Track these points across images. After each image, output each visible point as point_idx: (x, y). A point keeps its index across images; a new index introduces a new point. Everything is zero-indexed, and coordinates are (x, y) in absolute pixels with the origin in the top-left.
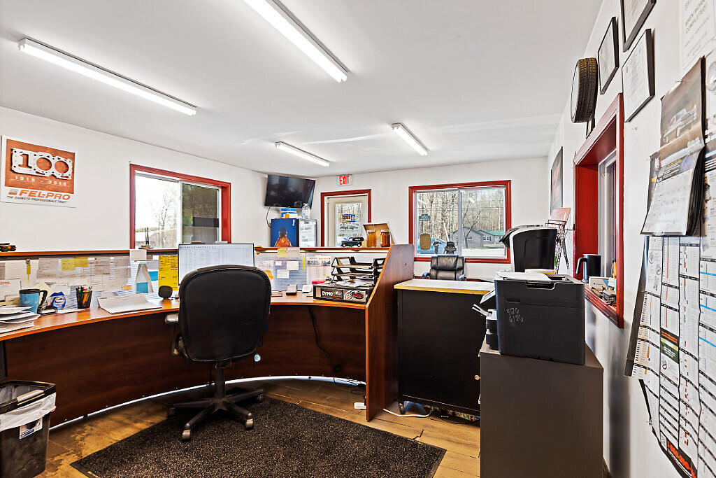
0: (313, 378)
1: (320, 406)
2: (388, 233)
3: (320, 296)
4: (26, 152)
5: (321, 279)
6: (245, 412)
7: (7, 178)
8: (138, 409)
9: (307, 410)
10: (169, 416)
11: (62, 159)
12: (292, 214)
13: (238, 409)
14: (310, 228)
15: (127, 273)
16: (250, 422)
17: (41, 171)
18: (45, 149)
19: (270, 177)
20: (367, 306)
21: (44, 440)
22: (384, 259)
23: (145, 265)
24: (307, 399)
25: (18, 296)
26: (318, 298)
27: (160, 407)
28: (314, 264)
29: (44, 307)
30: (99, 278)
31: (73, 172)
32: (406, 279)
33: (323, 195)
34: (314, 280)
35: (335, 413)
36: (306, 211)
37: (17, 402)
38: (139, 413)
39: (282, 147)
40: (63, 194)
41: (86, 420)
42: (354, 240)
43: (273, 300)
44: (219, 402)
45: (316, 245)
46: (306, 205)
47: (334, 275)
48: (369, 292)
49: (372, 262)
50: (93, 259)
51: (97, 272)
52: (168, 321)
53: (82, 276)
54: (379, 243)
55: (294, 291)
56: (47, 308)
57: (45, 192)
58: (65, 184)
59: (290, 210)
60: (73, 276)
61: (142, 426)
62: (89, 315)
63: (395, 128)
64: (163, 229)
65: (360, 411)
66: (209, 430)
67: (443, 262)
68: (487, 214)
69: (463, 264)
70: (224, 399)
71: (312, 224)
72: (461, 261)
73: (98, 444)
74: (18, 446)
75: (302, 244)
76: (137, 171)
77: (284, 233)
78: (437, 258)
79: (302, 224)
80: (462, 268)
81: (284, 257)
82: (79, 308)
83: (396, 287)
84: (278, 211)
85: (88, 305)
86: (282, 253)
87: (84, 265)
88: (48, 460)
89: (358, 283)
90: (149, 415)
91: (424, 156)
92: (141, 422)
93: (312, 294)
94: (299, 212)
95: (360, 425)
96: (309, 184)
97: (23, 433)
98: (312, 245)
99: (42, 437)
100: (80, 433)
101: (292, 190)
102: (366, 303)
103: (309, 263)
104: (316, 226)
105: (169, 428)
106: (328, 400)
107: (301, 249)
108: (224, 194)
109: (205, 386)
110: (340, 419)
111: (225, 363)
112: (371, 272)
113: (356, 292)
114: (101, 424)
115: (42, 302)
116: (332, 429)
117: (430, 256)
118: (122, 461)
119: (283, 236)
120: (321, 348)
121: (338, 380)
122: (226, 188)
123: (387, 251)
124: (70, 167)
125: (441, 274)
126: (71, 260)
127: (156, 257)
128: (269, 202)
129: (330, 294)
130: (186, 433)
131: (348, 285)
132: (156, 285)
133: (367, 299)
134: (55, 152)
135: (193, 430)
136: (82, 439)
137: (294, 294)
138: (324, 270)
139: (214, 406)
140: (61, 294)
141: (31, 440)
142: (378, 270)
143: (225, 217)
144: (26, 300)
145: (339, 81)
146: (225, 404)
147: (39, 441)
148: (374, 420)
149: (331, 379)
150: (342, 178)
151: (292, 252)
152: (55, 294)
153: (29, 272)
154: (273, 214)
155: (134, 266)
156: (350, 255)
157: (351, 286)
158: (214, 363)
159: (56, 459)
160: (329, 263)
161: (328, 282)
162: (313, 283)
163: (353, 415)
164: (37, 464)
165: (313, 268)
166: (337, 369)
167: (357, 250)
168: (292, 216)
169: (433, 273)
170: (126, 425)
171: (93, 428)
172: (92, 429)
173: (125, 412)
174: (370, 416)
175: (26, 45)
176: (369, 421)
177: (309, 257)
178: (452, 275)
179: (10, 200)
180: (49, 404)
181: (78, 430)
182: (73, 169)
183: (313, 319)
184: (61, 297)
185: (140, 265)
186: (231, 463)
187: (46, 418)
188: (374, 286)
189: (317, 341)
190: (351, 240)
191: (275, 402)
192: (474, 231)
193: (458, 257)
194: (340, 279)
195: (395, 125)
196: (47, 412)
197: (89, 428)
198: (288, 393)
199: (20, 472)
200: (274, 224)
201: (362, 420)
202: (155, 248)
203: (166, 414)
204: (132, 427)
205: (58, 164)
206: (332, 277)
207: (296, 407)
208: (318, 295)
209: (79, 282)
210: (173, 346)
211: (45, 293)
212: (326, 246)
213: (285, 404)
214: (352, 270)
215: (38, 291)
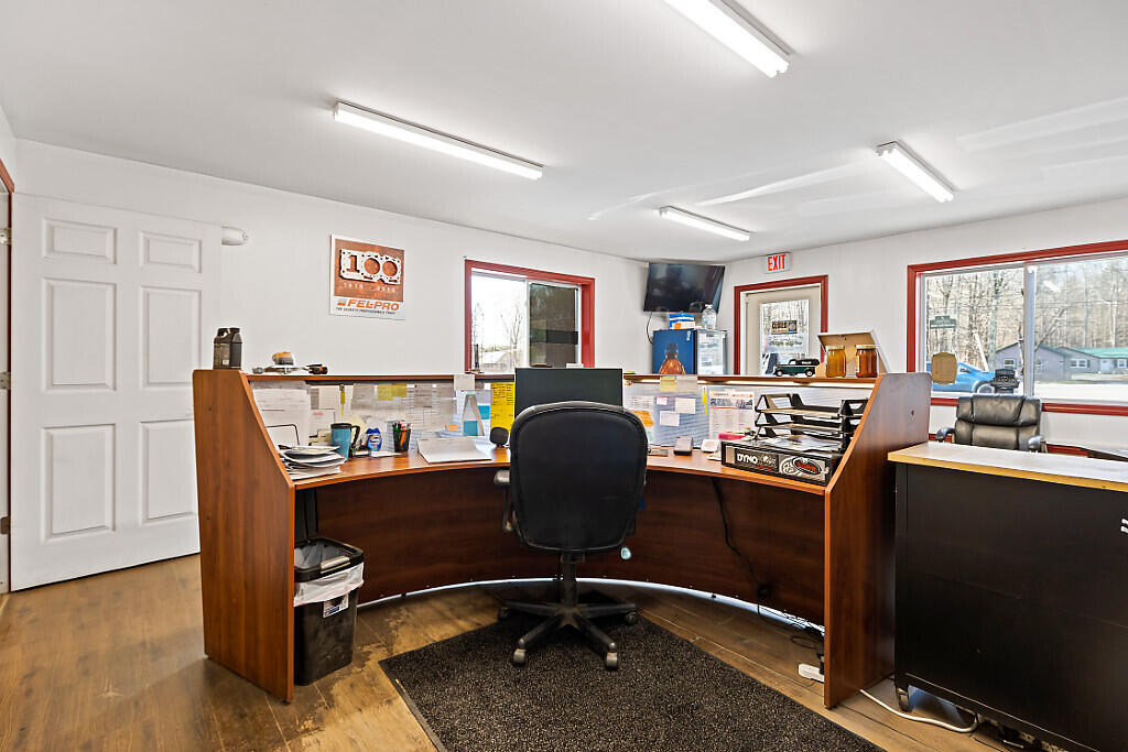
0: (720, 598)
1: (733, 654)
2: (873, 350)
3: (733, 462)
4: (354, 253)
5: (735, 431)
6: (606, 639)
7: (336, 285)
8: (463, 598)
9: (708, 657)
10: (500, 619)
11: (390, 259)
12: (686, 323)
13: (594, 630)
14: (715, 345)
15: (452, 406)
16: (612, 658)
17: (369, 275)
18: (372, 248)
19: (653, 266)
20: (828, 489)
21: (350, 623)
22: (864, 402)
23: (474, 396)
24: (708, 635)
25: (330, 432)
26: (730, 465)
27: (490, 601)
28: (723, 404)
29: (357, 447)
30: (419, 413)
31: (402, 275)
32: (912, 441)
33: (738, 290)
34: (724, 431)
35: (760, 674)
36: (710, 318)
37: (321, 570)
38: (465, 605)
39: (670, 216)
40: (392, 303)
41: (404, 601)
42: (799, 363)
43: (651, 462)
44: (569, 613)
45: (726, 371)
46: (710, 306)
47: (760, 426)
48: (834, 464)
49: (839, 405)
50: (413, 386)
51: (418, 405)
52: (497, 481)
53: (401, 409)
54: (853, 369)
55: (688, 449)
56: (362, 448)
57: (373, 302)
58: (393, 291)
59: (683, 316)
60: (390, 408)
61: (465, 626)
62: (407, 462)
63: (886, 152)
64: (515, 348)
65: (810, 683)
66: (553, 655)
67: (988, 409)
68: (1081, 316)
69: (1038, 415)
70: (575, 610)
71: (719, 338)
72: (1032, 407)
73: (411, 640)
74: (322, 626)
75: (702, 370)
76: (473, 269)
77: (673, 353)
78: (972, 400)
79: (702, 338)
80: (1035, 423)
81: (671, 391)
82: (396, 451)
83: (893, 457)
84: (664, 318)
85: (406, 448)
86: (667, 384)
87: (402, 394)
88: (356, 648)
89: (806, 444)
90: (477, 610)
91: (946, 201)
92: (466, 619)
93: (718, 456)
94: (698, 320)
95: (812, 713)
96: (715, 273)
97: (327, 611)
98: (718, 371)
99: (348, 620)
100: (395, 618)
101: (686, 285)
102: (825, 483)
103: (713, 402)
104: (725, 340)
105: (499, 638)
106: (746, 645)
107: (700, 378)
108: (586, 295)
109: (551, 579)
110: (770, 689)
111: (575, 556)
112: (837, 425)
113: (805, 460)
114: (421, 611)
115: (355, 441)
116: (755, 707)
117: (956, 395)
118: (436, 676)
119: (671, 357)
120: (735, 549)
121: (765, 611)
122: (587, 286)
123: (872, 386)
124: (399, 269)
125: (981, 432)
126: (388, 387)
127: (487, 386)
128: (650, 305)
129: (751, 459)
130: (520, 653)
131: (788, 445)
132: (487, 426)
133: (828, 477)
134: (383, 251)
135: (529, 649)
136: (396, 628)
137: (688, 454)
138: (741, 415)
139: (561, 617)
140: (377, 431)
141: (336, 620)
142: (853, 422)
143: (587, 329)
144: (337, 437)
145: (772, 74)
146: (576, 617)
147: (345, 624)
148: (841, 708)
149: (752, 607)
150: (772, 260)
151: (684, 382)
152: (369, 431)
153: (343, 402)
154: (657, 323)
155: (460, 398)
156: (792, 391)
157: (795, 448)
158: (559, 554)
159: (366, 649)
160: (750, 403)
161: (748, 437)
162: (721, 437)
163: (797, 688)
164: (343, 653)
165: (721, 412)
166: (765, 591)
167: (804, 383)
168: (684, 326)
169: (963, 429)
170: (447, 620)
171: (410, 614)
172: (408, 617)
173: (448, 599)
174: (831, 699)
175: (339, 111)
176: (829, 709)
177: (712, 391)
178: (1009, 435)
179: (339, 312)
180: (354, 578)
181: (394, 613)
182: (402, 270)
183: (721, 498)
184: (376, 435)
185: (467, 396)
186: (581, 723)
187: (353, 594)
188: (843, 452)
189: (726, 537)
190: (794, 363)
191: (654, 630)
192: (1047, 349)
193: (1023, 400)
194: (770, 434)
195: (883, 146)
196: (353, 587)
197: (404, 612)
198: (677, 617)
199: (323, 661)
200: (657, 339)
201: (816, 703)
202: (486, 373)
203: (496, 614)
204: (454, 624)
205: (386, 266)
206: (756, 429)
207: (690, 647)
208: (730, 459)
209: (396, 417)
210: (506, 516)
211: (358, 428)
212: (742, 374)
213: (671, 636)
214: (796, 419)
215: (349, 426)
